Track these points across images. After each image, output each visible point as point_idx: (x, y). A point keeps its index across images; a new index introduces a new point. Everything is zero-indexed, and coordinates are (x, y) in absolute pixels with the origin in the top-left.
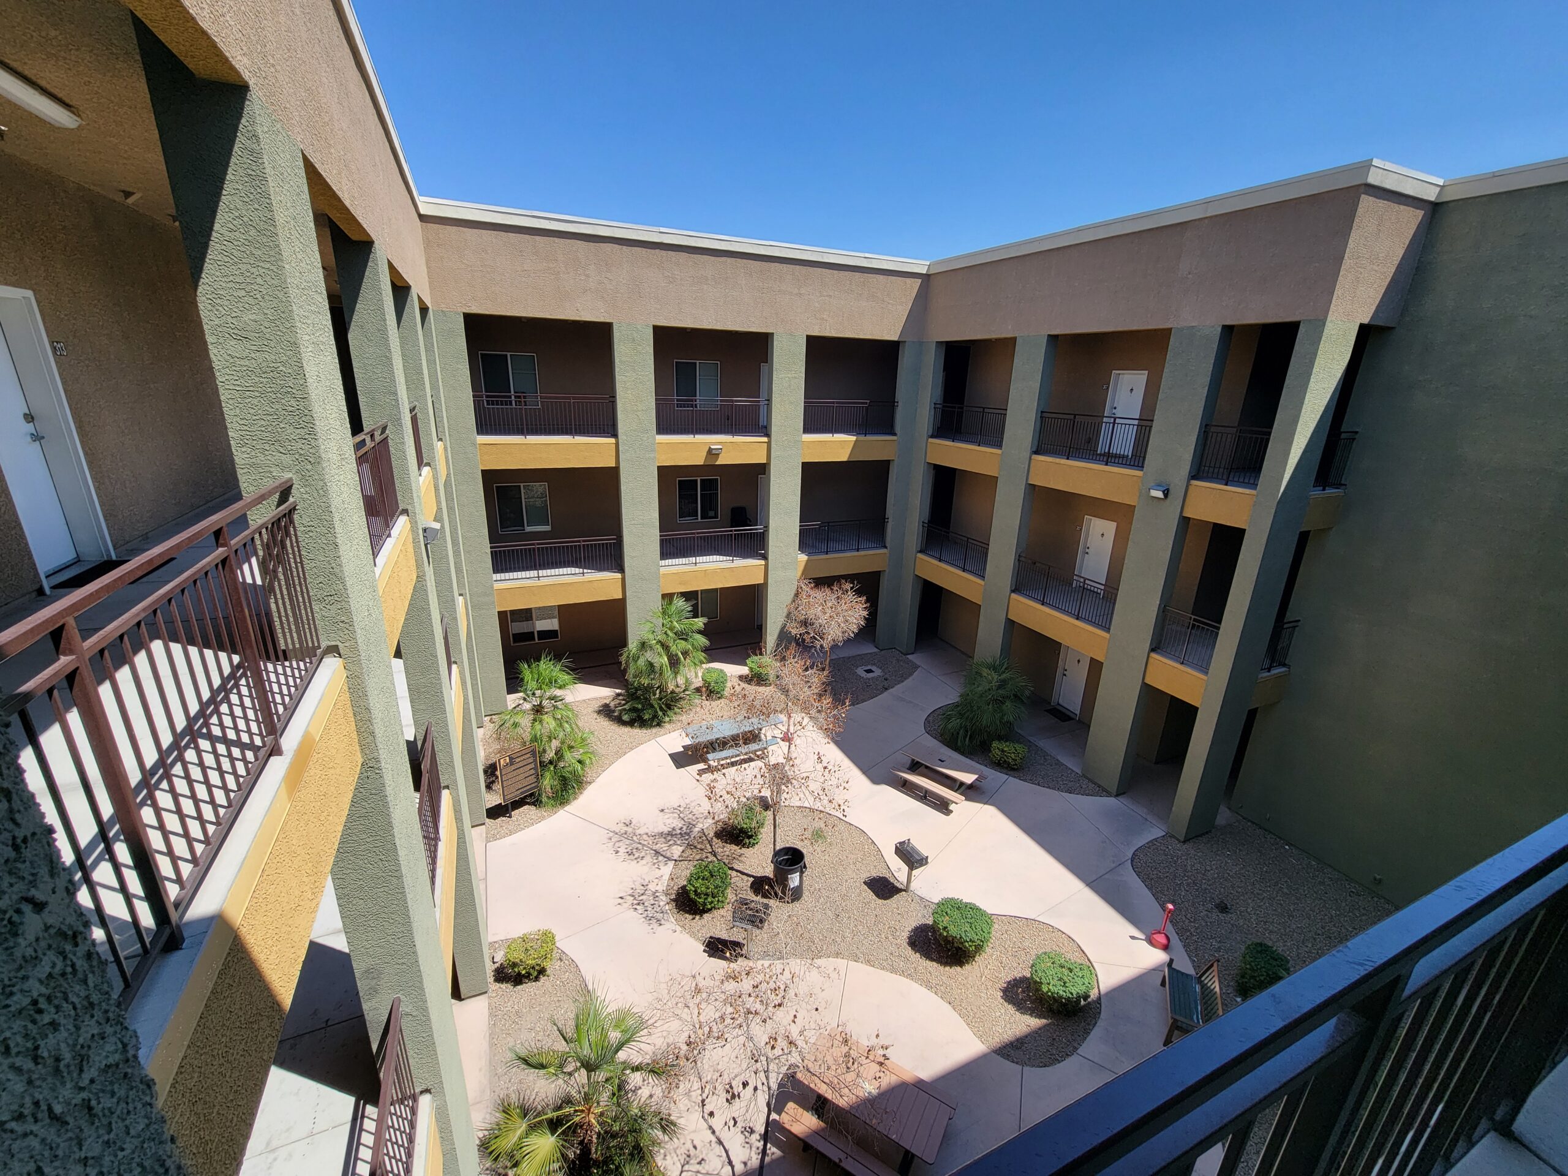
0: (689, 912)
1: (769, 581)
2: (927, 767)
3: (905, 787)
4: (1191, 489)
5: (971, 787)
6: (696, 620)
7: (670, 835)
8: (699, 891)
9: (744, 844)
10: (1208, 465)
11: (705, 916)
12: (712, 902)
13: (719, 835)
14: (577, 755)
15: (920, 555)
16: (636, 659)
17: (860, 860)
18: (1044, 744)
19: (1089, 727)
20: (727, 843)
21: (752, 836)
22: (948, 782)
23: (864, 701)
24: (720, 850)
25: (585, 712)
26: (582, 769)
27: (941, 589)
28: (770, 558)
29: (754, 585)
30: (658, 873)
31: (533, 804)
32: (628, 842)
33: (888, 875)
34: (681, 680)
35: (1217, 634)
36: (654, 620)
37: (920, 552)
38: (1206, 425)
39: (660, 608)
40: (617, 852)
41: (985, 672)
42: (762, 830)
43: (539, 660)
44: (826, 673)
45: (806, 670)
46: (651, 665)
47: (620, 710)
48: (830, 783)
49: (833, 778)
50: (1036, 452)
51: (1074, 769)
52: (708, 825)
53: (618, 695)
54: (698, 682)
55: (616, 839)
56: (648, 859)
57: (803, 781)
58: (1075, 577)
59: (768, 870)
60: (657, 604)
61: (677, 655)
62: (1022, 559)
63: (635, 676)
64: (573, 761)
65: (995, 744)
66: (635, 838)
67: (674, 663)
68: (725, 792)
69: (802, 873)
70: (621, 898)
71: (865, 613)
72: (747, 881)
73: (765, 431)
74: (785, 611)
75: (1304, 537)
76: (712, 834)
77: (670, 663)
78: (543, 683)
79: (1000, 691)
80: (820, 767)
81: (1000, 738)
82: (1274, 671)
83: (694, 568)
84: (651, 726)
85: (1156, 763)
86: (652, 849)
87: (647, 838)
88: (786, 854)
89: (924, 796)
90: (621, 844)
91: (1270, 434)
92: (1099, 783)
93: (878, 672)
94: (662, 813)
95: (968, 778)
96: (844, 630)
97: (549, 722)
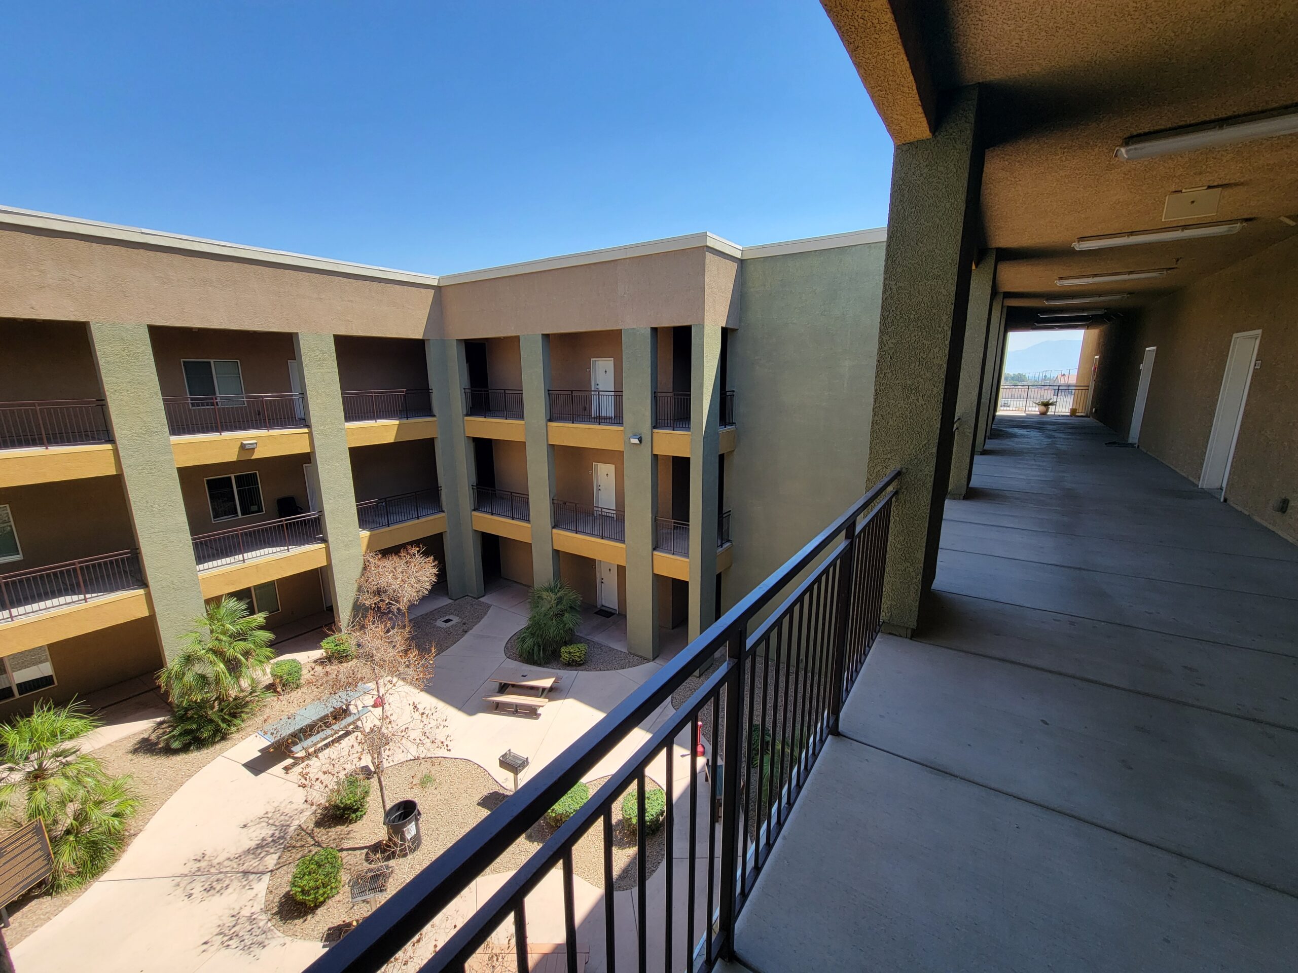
0: (298, 917)
1: (333, 562)
2: (513, 686)
3: (498, 708)
4: (655, 435)
5: (551, 689)
6: (255, 616)
7: (261, 846)
8: (307, 888)
9: (351, 820)
10: (660, 418)
11: (320, 911)
12: (324, 893)
13: (318, 824)
14: (111, 809)
15: (474, 513)
16: (180, 676)
17: (470, 786)
18: (598, 638)
19: (625, 616)
20: (330, 827)
21: (359, 808)
22: (532, 692)
23: (448, 648)
24: (324, 838)
25: (113, 757)
26: (121, 823)
27: (497, 537)
28: (330, 539)
29: (317, 569)
30: (251, 894)
31: (48, 893)
32: (203, 878)
33: (496, 789)
34: (245, 683)
35: (689, 529)
36: (199, 630)
37: (474, 510)
38: (655, 392)
39: (205, 614)
40: (190, 896)
41: (545, 594)
42: (368, 799)
43: (29, 714)
44: (408, 629)
45: (388, 631)
46: (203, 677)
47: (166, 740)
48: (430, 726)
49: (431, 721)
50: (550, 420)
51: (622, 650)
52: (305, 818)
53: (161, 723)
54: (267, 680)
55: (185, 882)
56: (236, 884)
57: (403, 733)
58: (595, 509)
59: (381, 834)
60: (201, 612)
61: (236, 658)
62: (555, 502)
63: (182, 695)
64: (105, 818)
65: (563, 649)
66: (213, 870)
67: (234, 667)
68: (320, 774)
69: (417, 820)
70: (206, 943)
71: (435, 571)
72: (361, 854)
73: (304, 422)
74: (356, 586)
75: (722, 458)
76: (311, 825)
77: (229, 669)
78: (42, 740)
79: (559, 607)
80: (417, 715)
81: (566, 644)
82: (725, 546)
83: (242, 565)
84: (213, 743)
85: (673, 629)
86: (238, 872)
87: (230, 863)
88: (398, 810)
89: (516, 711)
90: (193, 885)
91: (690, 395)
92: (640, 654)
93: (455, 620)
94: (245, 829)
95: (547, 683)
96: (418, 590)
97: (58, 785)
